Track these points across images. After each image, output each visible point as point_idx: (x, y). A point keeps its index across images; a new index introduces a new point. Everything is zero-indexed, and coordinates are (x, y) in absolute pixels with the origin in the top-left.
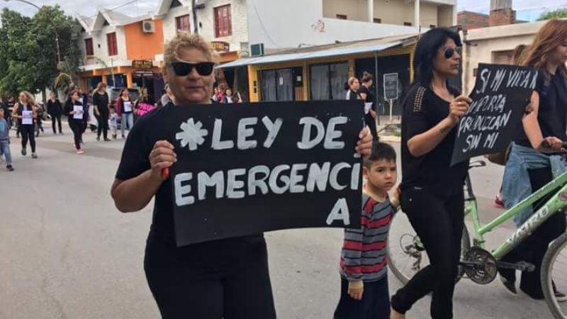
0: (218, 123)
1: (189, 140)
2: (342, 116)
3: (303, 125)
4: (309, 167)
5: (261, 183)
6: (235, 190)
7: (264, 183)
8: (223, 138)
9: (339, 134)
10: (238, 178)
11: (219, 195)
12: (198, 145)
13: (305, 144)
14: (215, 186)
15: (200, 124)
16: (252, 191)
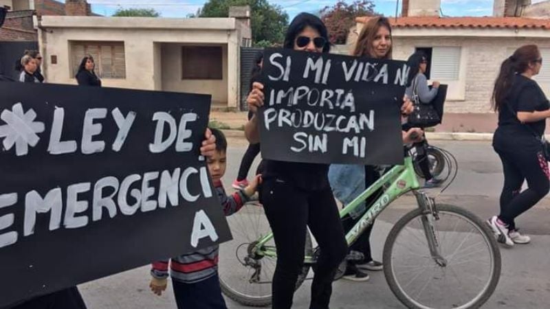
0: (59, 113)
1: (16, 139)
2: (193, 112)
3: (156, 121)
4: (160, 176)
5: (109, 203)
6: (77, 215)
7: (112, 201)
8: (64, 138)
9: (188, 133)
10: (81, 197)
11: (54, 225)
12: (29, 147)
13: (157, 147)
14: (49, 213)
15: (32, 114)
16: (97, 215)
